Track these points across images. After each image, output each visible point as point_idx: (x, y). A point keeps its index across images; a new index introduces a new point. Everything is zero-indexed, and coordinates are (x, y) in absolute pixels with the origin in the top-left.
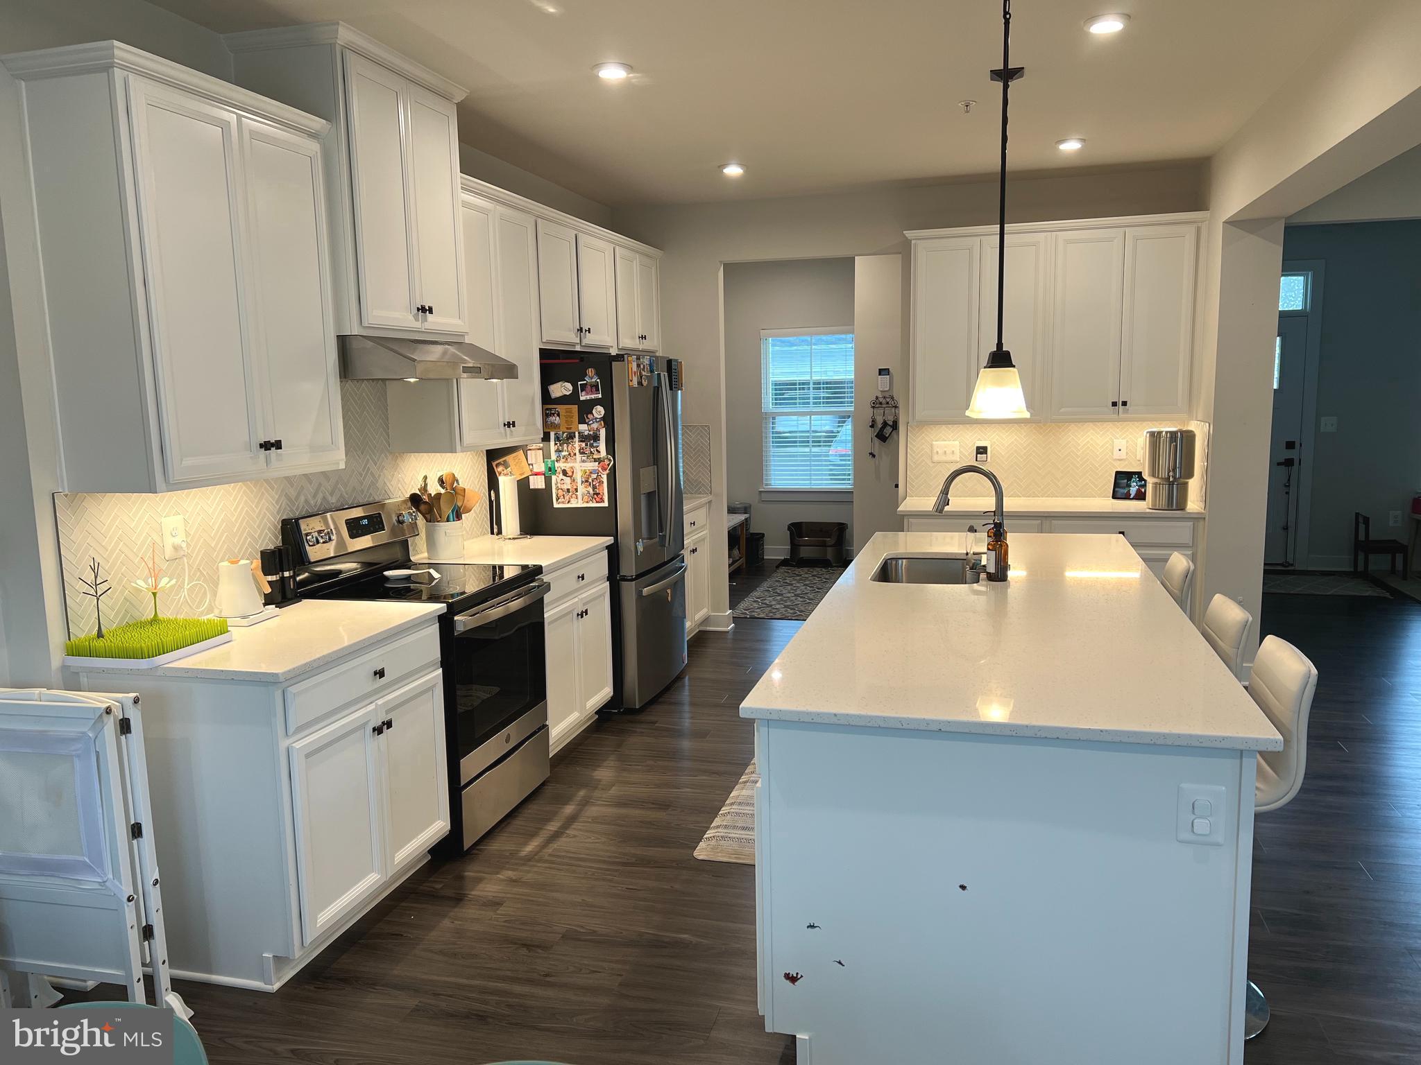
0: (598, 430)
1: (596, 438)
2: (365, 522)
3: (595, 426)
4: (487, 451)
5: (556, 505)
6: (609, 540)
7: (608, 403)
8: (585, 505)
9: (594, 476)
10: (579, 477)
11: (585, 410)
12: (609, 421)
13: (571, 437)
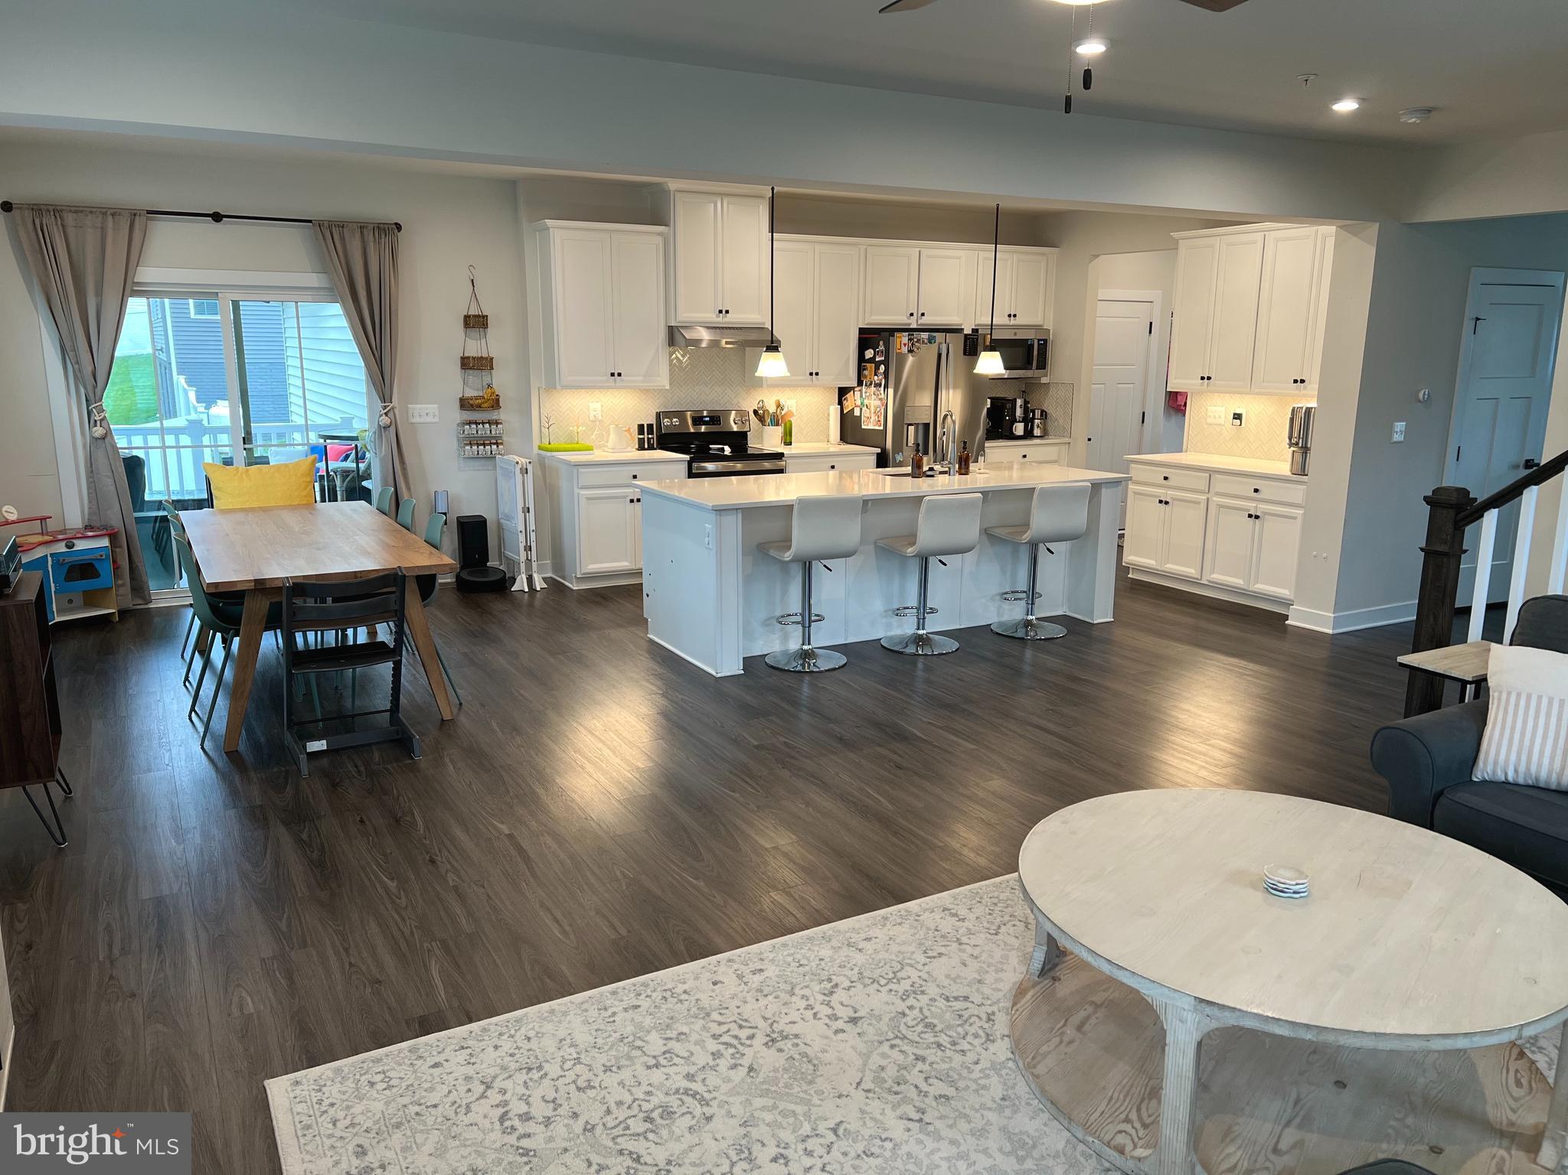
0: (881, 380)
1: (880, 385)
2: (708, 419)
3: (880, 377)
4: (839, 388)
5: (863, 427)
6: (879, 450)
7: (886, 362)
8: (873, 428)
9: (878, 409)
10: (872, 409)
11: (878, 365)
12: (886, 377)
13: (871, 384)
